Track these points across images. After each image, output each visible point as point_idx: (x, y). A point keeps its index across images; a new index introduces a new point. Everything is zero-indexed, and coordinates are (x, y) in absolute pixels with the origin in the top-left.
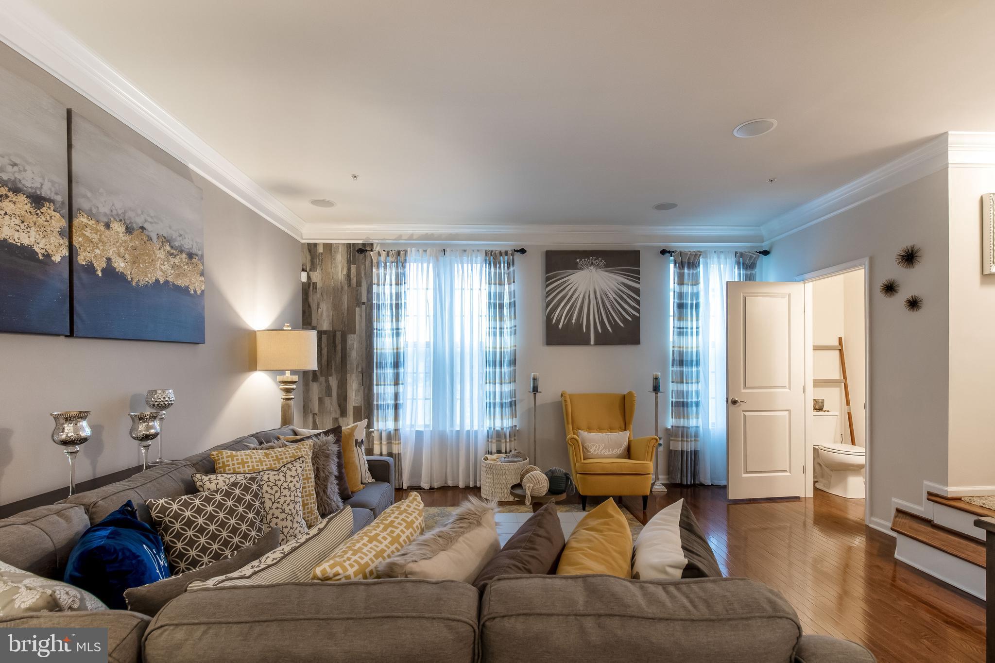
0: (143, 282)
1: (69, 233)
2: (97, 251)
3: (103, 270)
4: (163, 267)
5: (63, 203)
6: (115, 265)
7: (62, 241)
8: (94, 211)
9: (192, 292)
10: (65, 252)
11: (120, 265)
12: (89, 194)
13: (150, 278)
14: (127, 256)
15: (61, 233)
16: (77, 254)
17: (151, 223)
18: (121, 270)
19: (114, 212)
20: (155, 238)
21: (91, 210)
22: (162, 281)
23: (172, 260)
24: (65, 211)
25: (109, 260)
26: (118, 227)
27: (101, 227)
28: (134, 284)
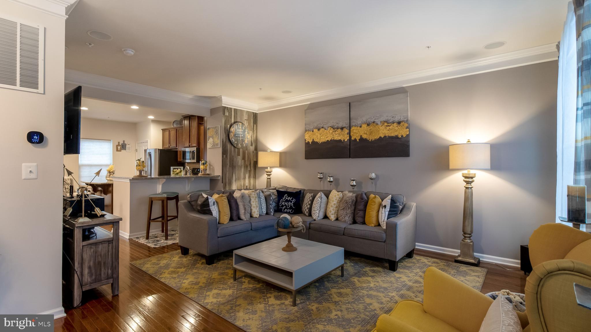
0: (374, 139)
1: (349, 133)
2: (357, 135)
3: (359, 140)
4: (383, 132)
5: (348, 126)
6: (363, 137)
7: (348, 136)
8: (356, 124)
9: (400, 137)
10: (348, 138)
11: (365, 136)
12: (355, 121)
13: (377, 137)
14: (367, 133)
15: (347, 134)
16: (352, 137)
17: (377, 119)
18: (365, 138)
19: (363, 122)
20: (379, 123)
21: (355, 125)
22: (382, 137)
23: (388, 128)
24: (349, 128)
25: (361, 136)
26: (364, 126)
27: (359, 128)
28: (370, 141)
